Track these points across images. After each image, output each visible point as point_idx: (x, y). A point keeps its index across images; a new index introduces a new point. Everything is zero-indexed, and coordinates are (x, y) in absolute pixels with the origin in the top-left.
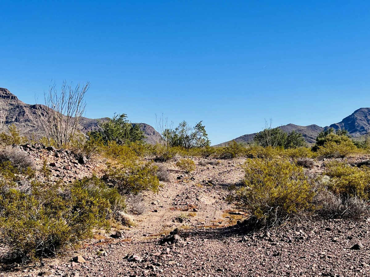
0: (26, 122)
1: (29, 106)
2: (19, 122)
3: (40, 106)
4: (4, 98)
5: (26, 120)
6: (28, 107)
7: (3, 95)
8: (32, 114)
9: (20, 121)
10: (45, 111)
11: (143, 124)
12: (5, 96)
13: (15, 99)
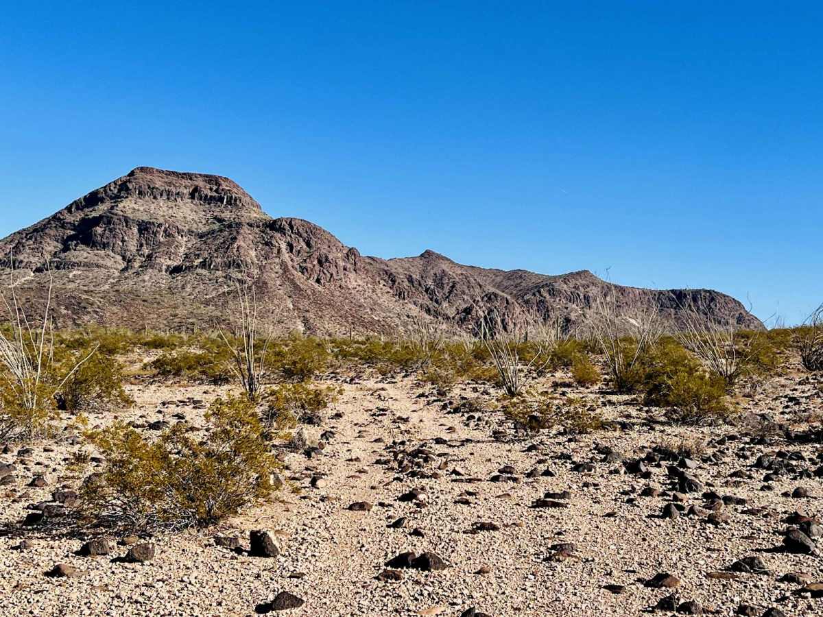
0: (229, 267)
1: (261, 224)
2: (210, 267)
3: (291, 222)
4: (209, 204)
5: (230, 262)
6: (258, 227)
7: (206, 196)
8: (261, 246)
9: (214, 264)
10: (301, 236)
11: (709, 291)
12: (211, 196)
13: (235, 204)
